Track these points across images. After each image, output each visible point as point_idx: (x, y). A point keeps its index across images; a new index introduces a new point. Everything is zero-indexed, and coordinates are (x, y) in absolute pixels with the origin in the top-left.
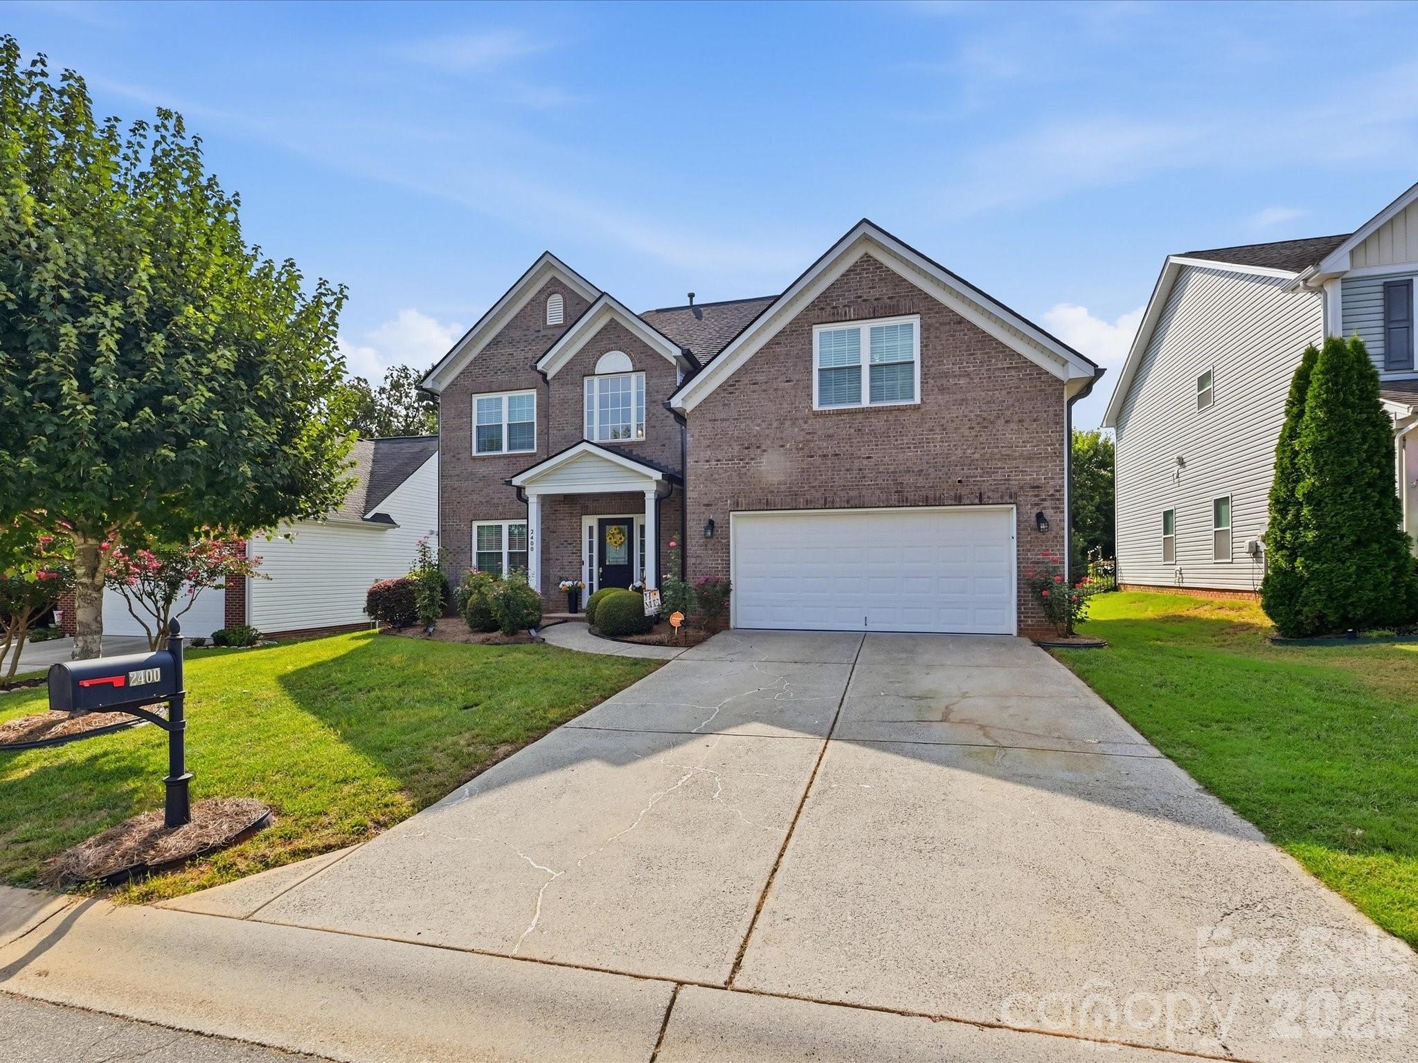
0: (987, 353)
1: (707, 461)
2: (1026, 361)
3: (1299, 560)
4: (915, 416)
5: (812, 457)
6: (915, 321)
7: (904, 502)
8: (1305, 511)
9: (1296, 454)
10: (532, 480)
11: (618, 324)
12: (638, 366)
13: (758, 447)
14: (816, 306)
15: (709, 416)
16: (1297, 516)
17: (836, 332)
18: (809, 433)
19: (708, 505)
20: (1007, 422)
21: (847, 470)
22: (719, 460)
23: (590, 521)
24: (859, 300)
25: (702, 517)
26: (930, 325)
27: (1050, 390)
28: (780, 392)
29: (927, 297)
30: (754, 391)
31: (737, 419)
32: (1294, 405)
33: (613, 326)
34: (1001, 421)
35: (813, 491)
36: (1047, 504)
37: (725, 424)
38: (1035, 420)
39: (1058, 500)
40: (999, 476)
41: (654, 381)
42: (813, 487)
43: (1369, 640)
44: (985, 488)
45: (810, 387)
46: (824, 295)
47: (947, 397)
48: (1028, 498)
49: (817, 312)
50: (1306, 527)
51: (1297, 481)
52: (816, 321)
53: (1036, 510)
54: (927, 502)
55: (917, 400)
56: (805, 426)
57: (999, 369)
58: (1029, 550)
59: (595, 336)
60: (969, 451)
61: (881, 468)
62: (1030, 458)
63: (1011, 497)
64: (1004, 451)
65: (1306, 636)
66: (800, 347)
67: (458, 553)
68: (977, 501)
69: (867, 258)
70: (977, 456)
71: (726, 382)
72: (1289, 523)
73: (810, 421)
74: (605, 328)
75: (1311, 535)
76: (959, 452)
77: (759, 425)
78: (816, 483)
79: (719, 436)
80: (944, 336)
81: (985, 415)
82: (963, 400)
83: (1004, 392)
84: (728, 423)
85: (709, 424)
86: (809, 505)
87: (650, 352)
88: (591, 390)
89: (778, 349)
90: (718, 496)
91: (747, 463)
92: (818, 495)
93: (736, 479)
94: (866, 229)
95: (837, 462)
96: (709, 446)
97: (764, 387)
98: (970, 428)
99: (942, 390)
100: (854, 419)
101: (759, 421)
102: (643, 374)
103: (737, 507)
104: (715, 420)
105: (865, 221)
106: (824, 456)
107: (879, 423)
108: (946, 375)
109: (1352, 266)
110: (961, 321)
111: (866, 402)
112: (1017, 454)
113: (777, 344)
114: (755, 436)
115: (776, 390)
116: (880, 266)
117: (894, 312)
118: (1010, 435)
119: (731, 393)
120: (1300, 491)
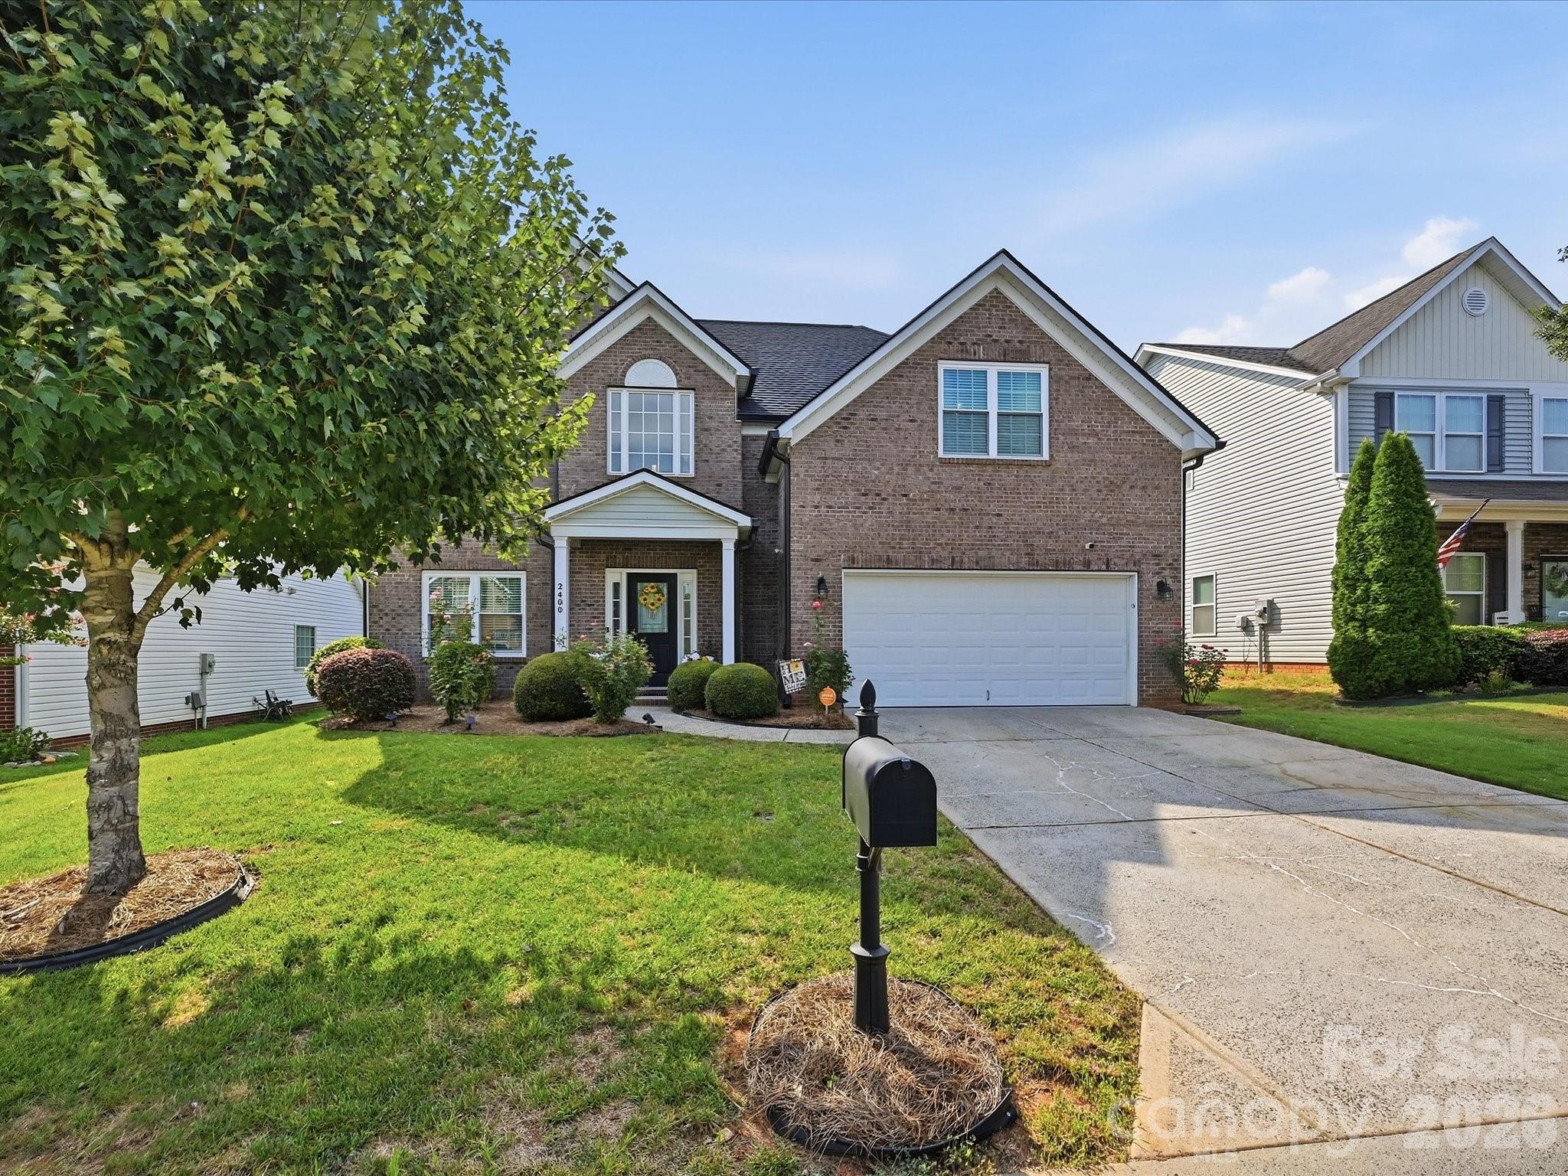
0: (1114, 414)
1: (816, 507)
2: (1149, 427)
3: (1371, 630)
4: (1045, 474)
5: (938, 509)
6: (1043, 370)
7: (1034, 566)
8: (1375, 587)
9: (1362, 536)
10: (561, 518)
11: (657, 325)
12: (685, 382)
13: (878, 495)
14: (942, 338)
15: (818, 453)
16: (1367, 591)
17: (962, 372)
18: (935, 483)
19: (816, 560)
20: (1132, 487)
21: (977, 527)
22: (830, 507)
23: (616, 576)
24: (989, 339)
25: (810, 574)
26: (1061, 378)
27: (1169, 459)
28: (902, 434)
29: (1057, 347)
30: (872, 429)
31: (852, 459)
32: (1356, 493)
33: (648, 328)
34: (1127, 486)
35: (939, 549)
36: (1166, 573)
37: (838, 464)
38: (1156, 488)
39: (1176, 569)
40: (1124, 543)
41: (706, 403)
42: (940, 544)
43: (1436, 700)
44: (1111, 554)
45: (936, 430)
46: (952, 327)
47: (1076, 455)
48: (1149, 567)
49: (943, 346)
50: (1376, 601)
51: (1365, 561)
52: (942, 356)
53: (1157, 579)
54: (1057, 567)
55: (1046, 456)
56: (930, 474)
57: (1124, 432)
58: (1151, 619)
59: (626, 336)
60: (1097, 515)
61: (1012, 527)
62: (1152, 526)
63: (1135, 565)
64: (1130, 517)
65: (1375, 698)
66: (925, 382)
67: (399, 615)
68: (1104, 567)
69: (997, 296)
70: (1104, 520)
71: (838, 413)
72: (1358, 597)
73: (935, 469)
74: (639, 328)
75: (1382, 608)
76: (1088, 515)
77: (878, 469)
78: (943, 541)
79: (830, 478)
80: (1073, 391)
81: (1112, 478)
82: (1092, 461)
83: (1129, 457)
84: (841, 463)
85: (819, 463)
86: (935, 564)
87: (701, 367)
88: (617, 405)
89: (902, 383)
90: (829, 549)
91: (864, 513)
92: (945, 554)
93: (850, 531)
94: (1004, 261)
95: (965, 517)
96: (818, 489)
97: (883, 425)
98: (1098, 491)
99: (1072, 448)
100: (984, 471)
101: (878, 464)
102: (692, 394)
103: (852, 563)
104: (826, 458)
105: (1004, 252)
106: (952, 510)
107: (1008, 477)
108: (1074, 432)
109: (1363, 374)
110: (1090, 377)
111: (993, 453)
112: (1140, 521)
113: (900, 376)
114: (874, 481)
115: (898, 429)
116: (1010, 306)
117: (1023, 357)
118: (1134, 501)
119: (845, 428)
120: (1370, 569)
